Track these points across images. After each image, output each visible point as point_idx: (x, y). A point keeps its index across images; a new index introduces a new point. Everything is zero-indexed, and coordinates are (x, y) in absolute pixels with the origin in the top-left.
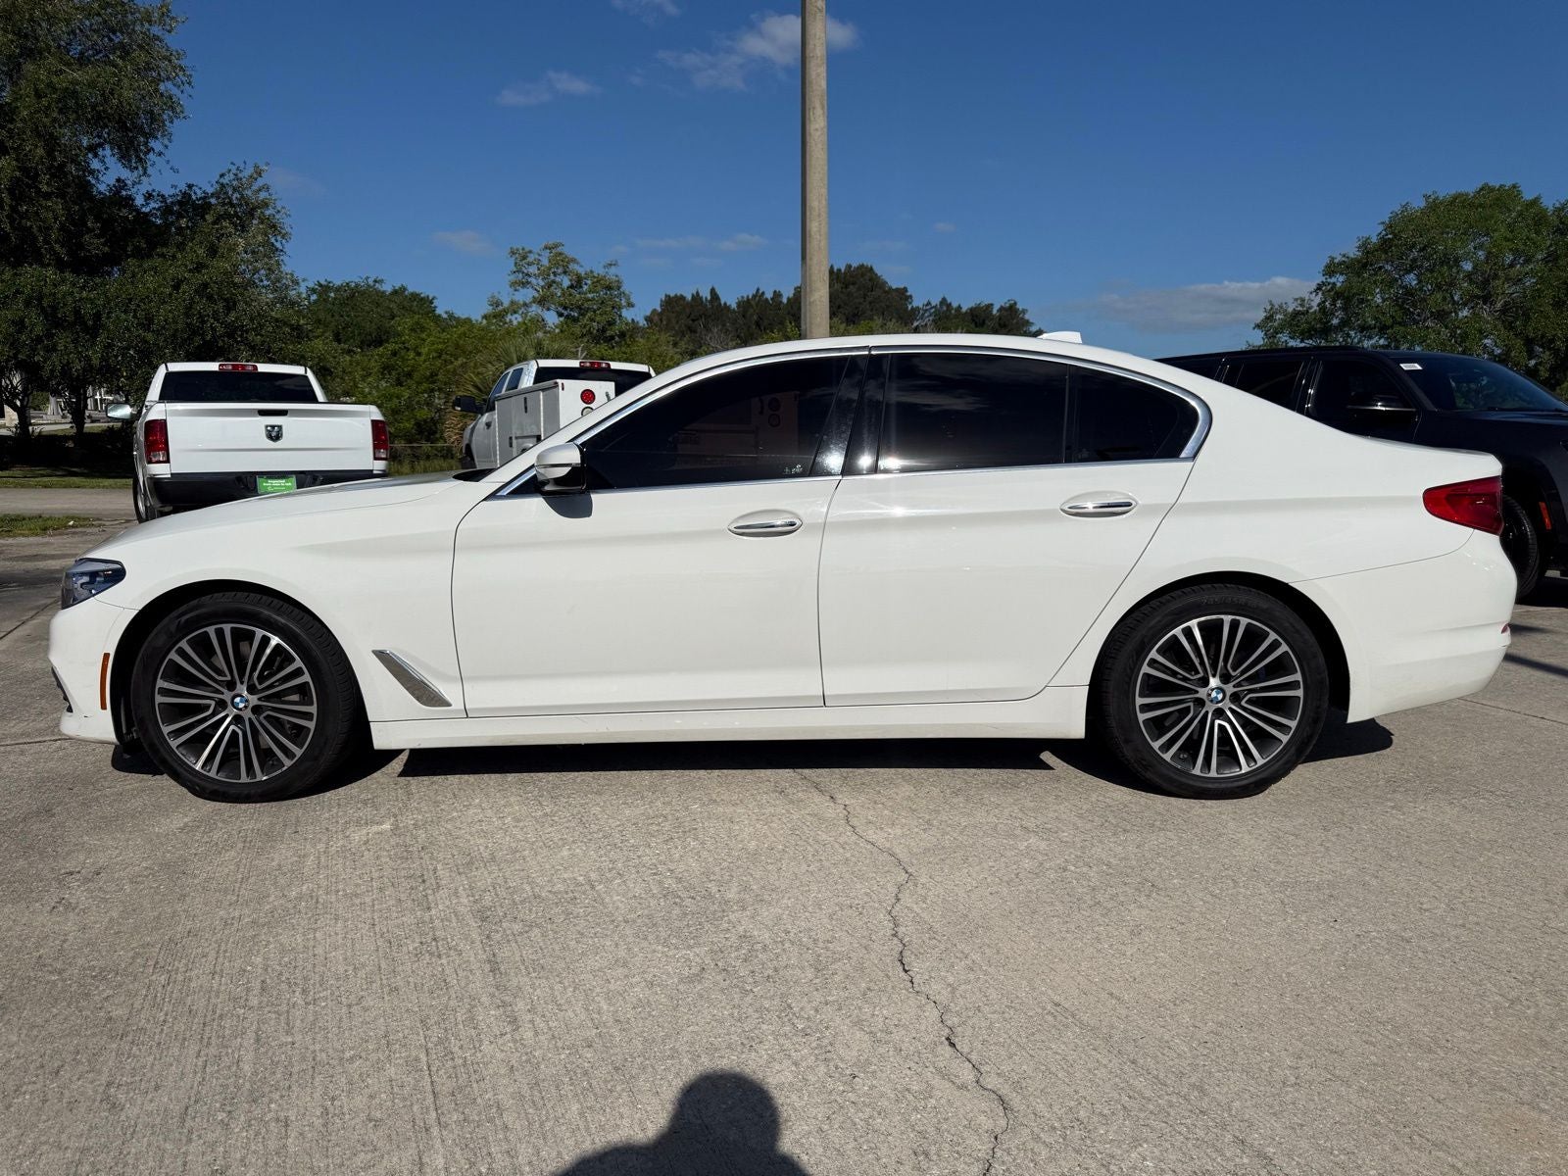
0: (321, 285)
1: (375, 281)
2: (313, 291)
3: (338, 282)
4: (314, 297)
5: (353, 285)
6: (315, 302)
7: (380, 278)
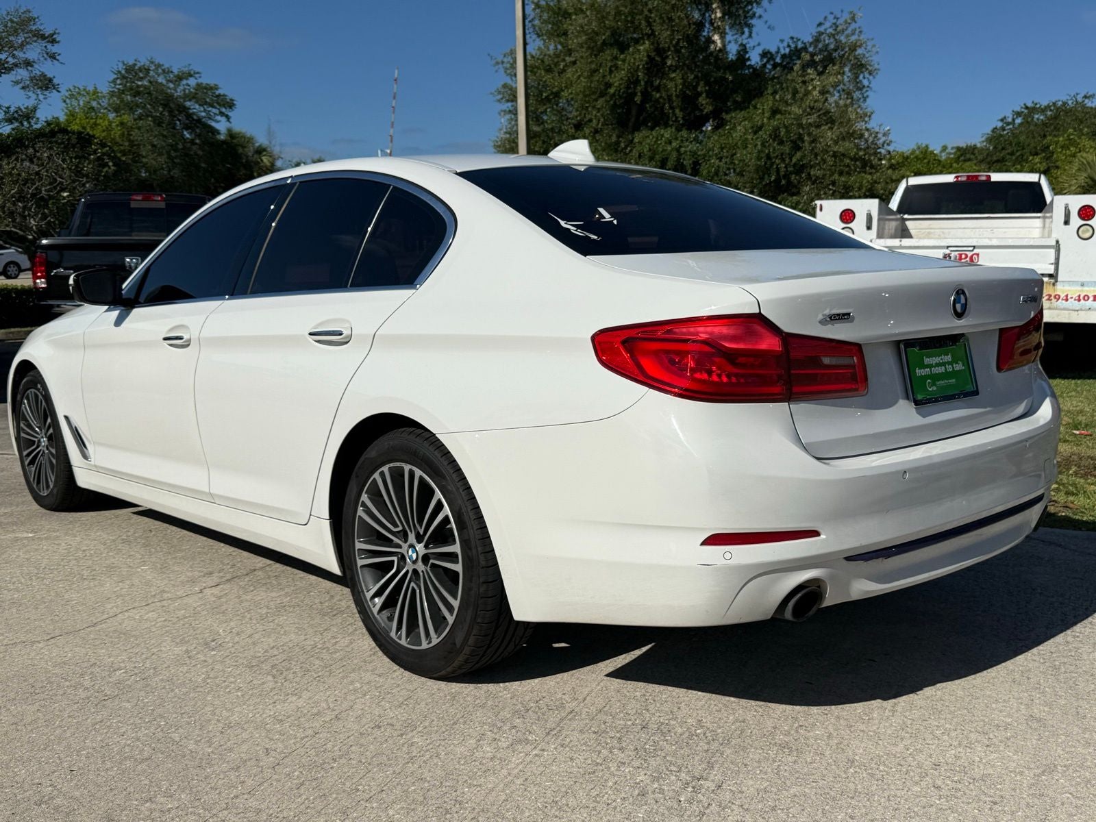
0: (1027, 108)
1: (1085, 97)
2: (1018, 114)
3: (1044, 103)
4: (1019, 121)
5: (1060, 103)
6: (1021, 124)
7: (1090, 93)
